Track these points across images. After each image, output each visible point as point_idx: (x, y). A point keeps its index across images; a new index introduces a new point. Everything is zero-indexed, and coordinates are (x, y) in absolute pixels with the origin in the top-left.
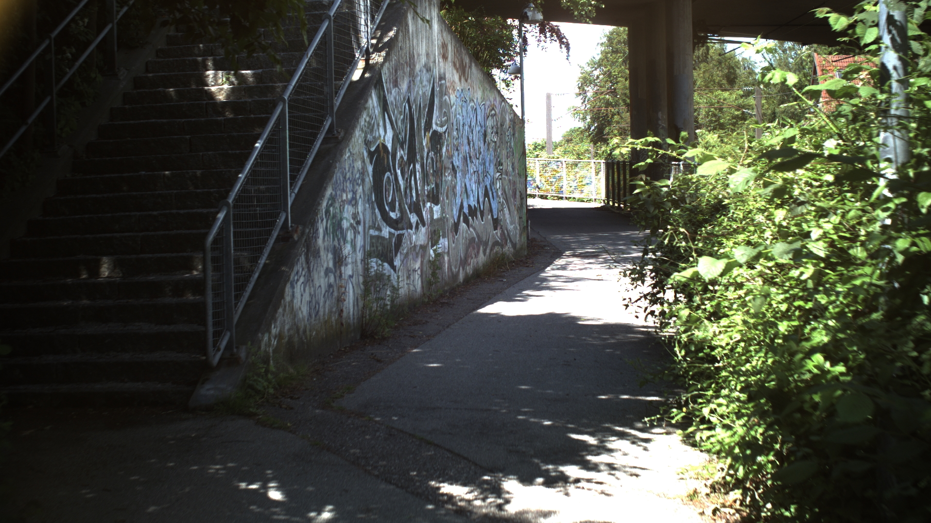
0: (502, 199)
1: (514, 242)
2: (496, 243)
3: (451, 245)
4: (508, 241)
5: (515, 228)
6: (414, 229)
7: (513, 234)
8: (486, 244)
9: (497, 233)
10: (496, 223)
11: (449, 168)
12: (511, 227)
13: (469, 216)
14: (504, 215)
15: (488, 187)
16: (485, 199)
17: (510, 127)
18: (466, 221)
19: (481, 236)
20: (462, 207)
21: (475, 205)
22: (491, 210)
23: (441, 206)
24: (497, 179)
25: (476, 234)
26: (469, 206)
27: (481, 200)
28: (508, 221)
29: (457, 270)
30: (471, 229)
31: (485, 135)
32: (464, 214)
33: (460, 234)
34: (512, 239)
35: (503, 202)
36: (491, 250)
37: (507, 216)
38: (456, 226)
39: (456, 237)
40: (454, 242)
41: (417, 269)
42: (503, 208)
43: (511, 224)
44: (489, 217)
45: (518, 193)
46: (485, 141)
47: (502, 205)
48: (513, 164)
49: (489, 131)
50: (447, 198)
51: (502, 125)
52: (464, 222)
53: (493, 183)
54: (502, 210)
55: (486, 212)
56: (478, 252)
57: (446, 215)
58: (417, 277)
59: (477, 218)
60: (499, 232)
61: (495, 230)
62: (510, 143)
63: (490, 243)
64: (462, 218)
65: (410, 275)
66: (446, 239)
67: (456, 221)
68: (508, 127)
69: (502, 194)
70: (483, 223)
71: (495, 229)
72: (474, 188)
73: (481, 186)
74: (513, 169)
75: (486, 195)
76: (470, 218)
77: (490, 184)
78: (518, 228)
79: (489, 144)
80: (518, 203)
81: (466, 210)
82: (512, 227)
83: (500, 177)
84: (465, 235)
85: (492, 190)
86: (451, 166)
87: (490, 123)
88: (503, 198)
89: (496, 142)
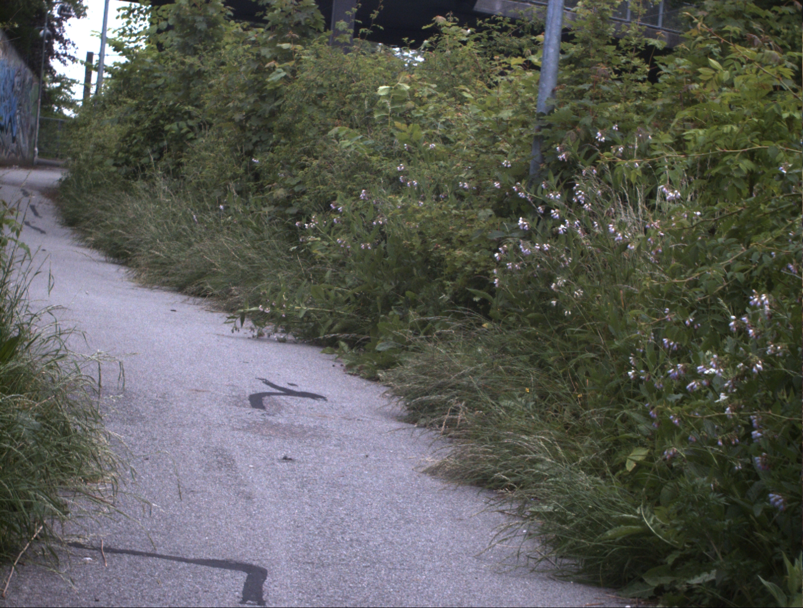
0: (19, 126)
2: (13, 151)
8: (7, 148)
10: (14, 139)
12: (23, 145)
14: (20, 136)
15: (12, 117)
16: (9, 123)
22: (12, 131)
24: (18, 113)
28: (22, 141)
31: (13, 86)
35: (19, 128)
44: (11, 135)
46: (13, 90)
47: (19, 130)
48: (28, 107)
49: (16, 84)
51: (24, 81)
53: (15, 115)
54: (19, 133)
55: (9, 131)
60: (14, 145)
63: (9, 151)
69: (20, 123)
71: (13, 142)
73: (8, 115)
74: (29, 110)
75: (10, 121)
77: (13, 115)
79: (15, 92)
80: (29, 131)
85: (14, 119)
87: (17, 79)
89: (19, 92)
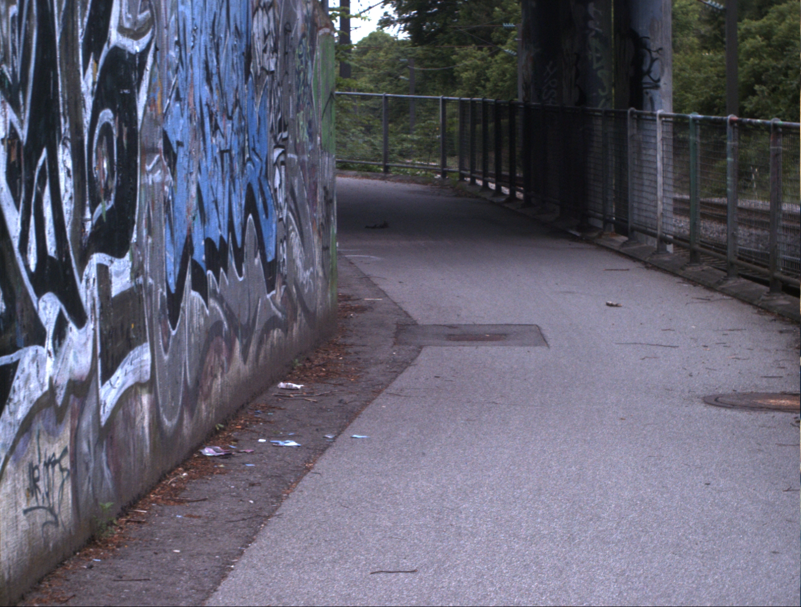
0: (285, 211)
1: (311, 310)
2: (272, 323)
3: (160, 357)
4: (299, 311)
5: (313, 276)
6: (49, 343)
7: (310, 290)
8: (248, 331)
9: (273, 298)
10: (271, 269)
11: (154, 151)
12: (304, 276)
13: (208, 268)
14: (290, 248)
15: (256, 187)
16: (246, 217)
17: (304, 35)
18: (200, 285)
19: (236, 314)
20: (188, 247)
21: (221, 238)
22: (261, 245)
23: (132, 258)
24: (276, 164)
25: (225, 313)
26: (209, 242)
27: (237, 221)
28: (299, 263)
29: (175, 421)
30: (212, 302)
31: (248, 56)
32: (195, 264)
33: (183, 321)
34: (307, 303)
35: (287, 217)
36: (261, 342)
37: (297, 251)
38: (174, 301)
39: (173, 333)
40: (166, 350)
41: (58, 456)
42: (288, 233)
43: (306, 268)
44: (257, 261)
45: (320, 191)
46: (247, 73)
47: (286, 227)
48: (310, 124)
49: (259, 46)
50: (150, 233)
51: (287, 31)
52: (195, 287)
53: (267, 175)
54: (286, 238)
55: (249, 249)
56: (230, 358)
57: (145, 280)
58: (58, 482)
59: (226, 270)
61: (269, 292)
62: (305, 74)
63: (258, 327)
64: (189, 277)
65: (34, 481)
66: (147, 347)
67: (173, 288)
68: (299, 34)
69: (286, 200)
70: (241, 279)
71: (271, 287)
72: (220, 196)
73: (237, 187)
74: (311, 135)
75: (250, 207)
76: (210, 272)
77: (259, 179)
78: (321, 274)
79: (258, 78)
80: (319, 215)
81: (200, 255)
82: (308, 273)
83: (282, 158)
84: (195, 324)
85: (263, 193)
86: (160, 144)
87: (260, 24)
88: (290, 209)
89: (272, 73)
